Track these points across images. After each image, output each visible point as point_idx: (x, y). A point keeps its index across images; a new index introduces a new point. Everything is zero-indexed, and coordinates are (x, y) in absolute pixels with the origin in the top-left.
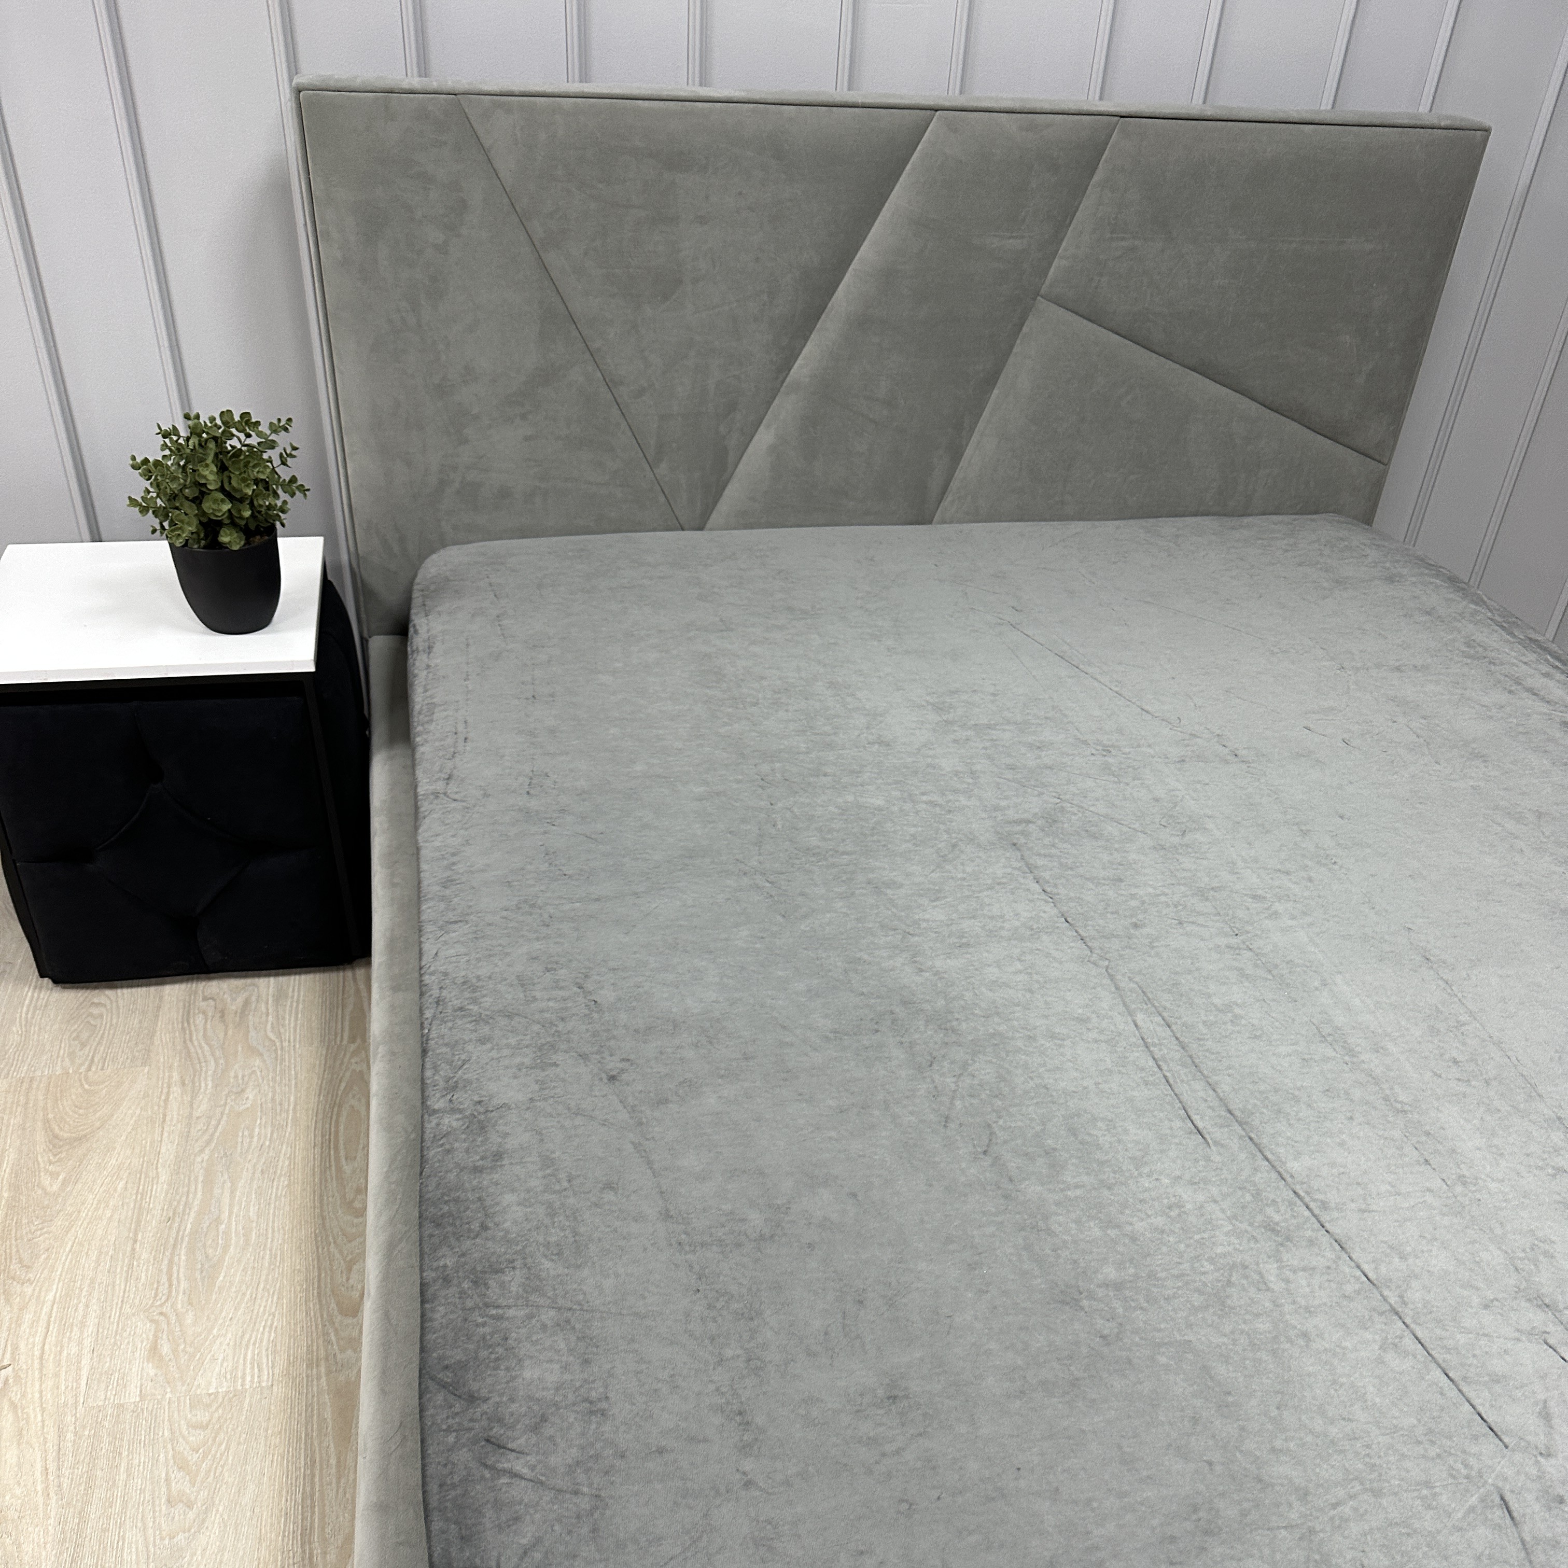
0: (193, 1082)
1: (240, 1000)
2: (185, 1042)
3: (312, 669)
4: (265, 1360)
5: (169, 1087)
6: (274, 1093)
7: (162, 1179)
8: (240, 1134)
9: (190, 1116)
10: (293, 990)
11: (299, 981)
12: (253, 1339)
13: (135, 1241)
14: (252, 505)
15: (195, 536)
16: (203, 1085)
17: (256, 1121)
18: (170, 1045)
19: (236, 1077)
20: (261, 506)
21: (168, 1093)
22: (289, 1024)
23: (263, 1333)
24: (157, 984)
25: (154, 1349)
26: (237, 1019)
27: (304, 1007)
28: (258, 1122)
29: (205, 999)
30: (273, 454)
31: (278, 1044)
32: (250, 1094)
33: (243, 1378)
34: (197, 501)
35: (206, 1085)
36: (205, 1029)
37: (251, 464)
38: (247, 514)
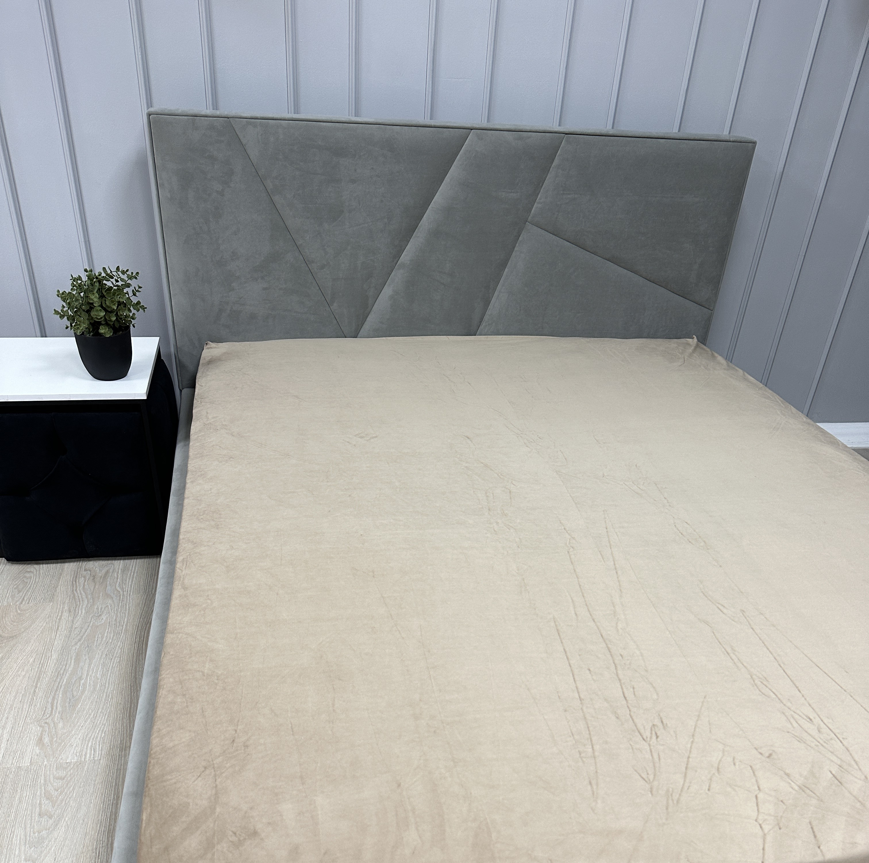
0: (75, 610)
1: (104, 571)
2: (73, 591)
3: (145, 398)
4: (98, 747)
5: (62, 613)
6: (117, 616)
7: (53, 657)
8: (97, 636)
9: (72, 627)
10: (132, 567)
11: (136, 562)
12: (93, 736)
13: (36, 687)
14: (117, 315)
15: (87, 330)
16: (80, 612)
17: (106, 630)
18: (65, 592)
19: (98, 609)
20: (121, 315)
21: (61, 616)
22: (129, 583)
23: (98, 734)
24: (61, 563)
25: (40, 740)
26: (101, 580)
27: (137, 575)
28: (107, 630)
29: (85, 570)
30: (129, 290)
31: (121, 593)
32: (104, 617)
33: (86, 755)
34: (88, 312)
35: (82, 612)
36: (84, 585)
37: (116, 294)
38: (114, 319)
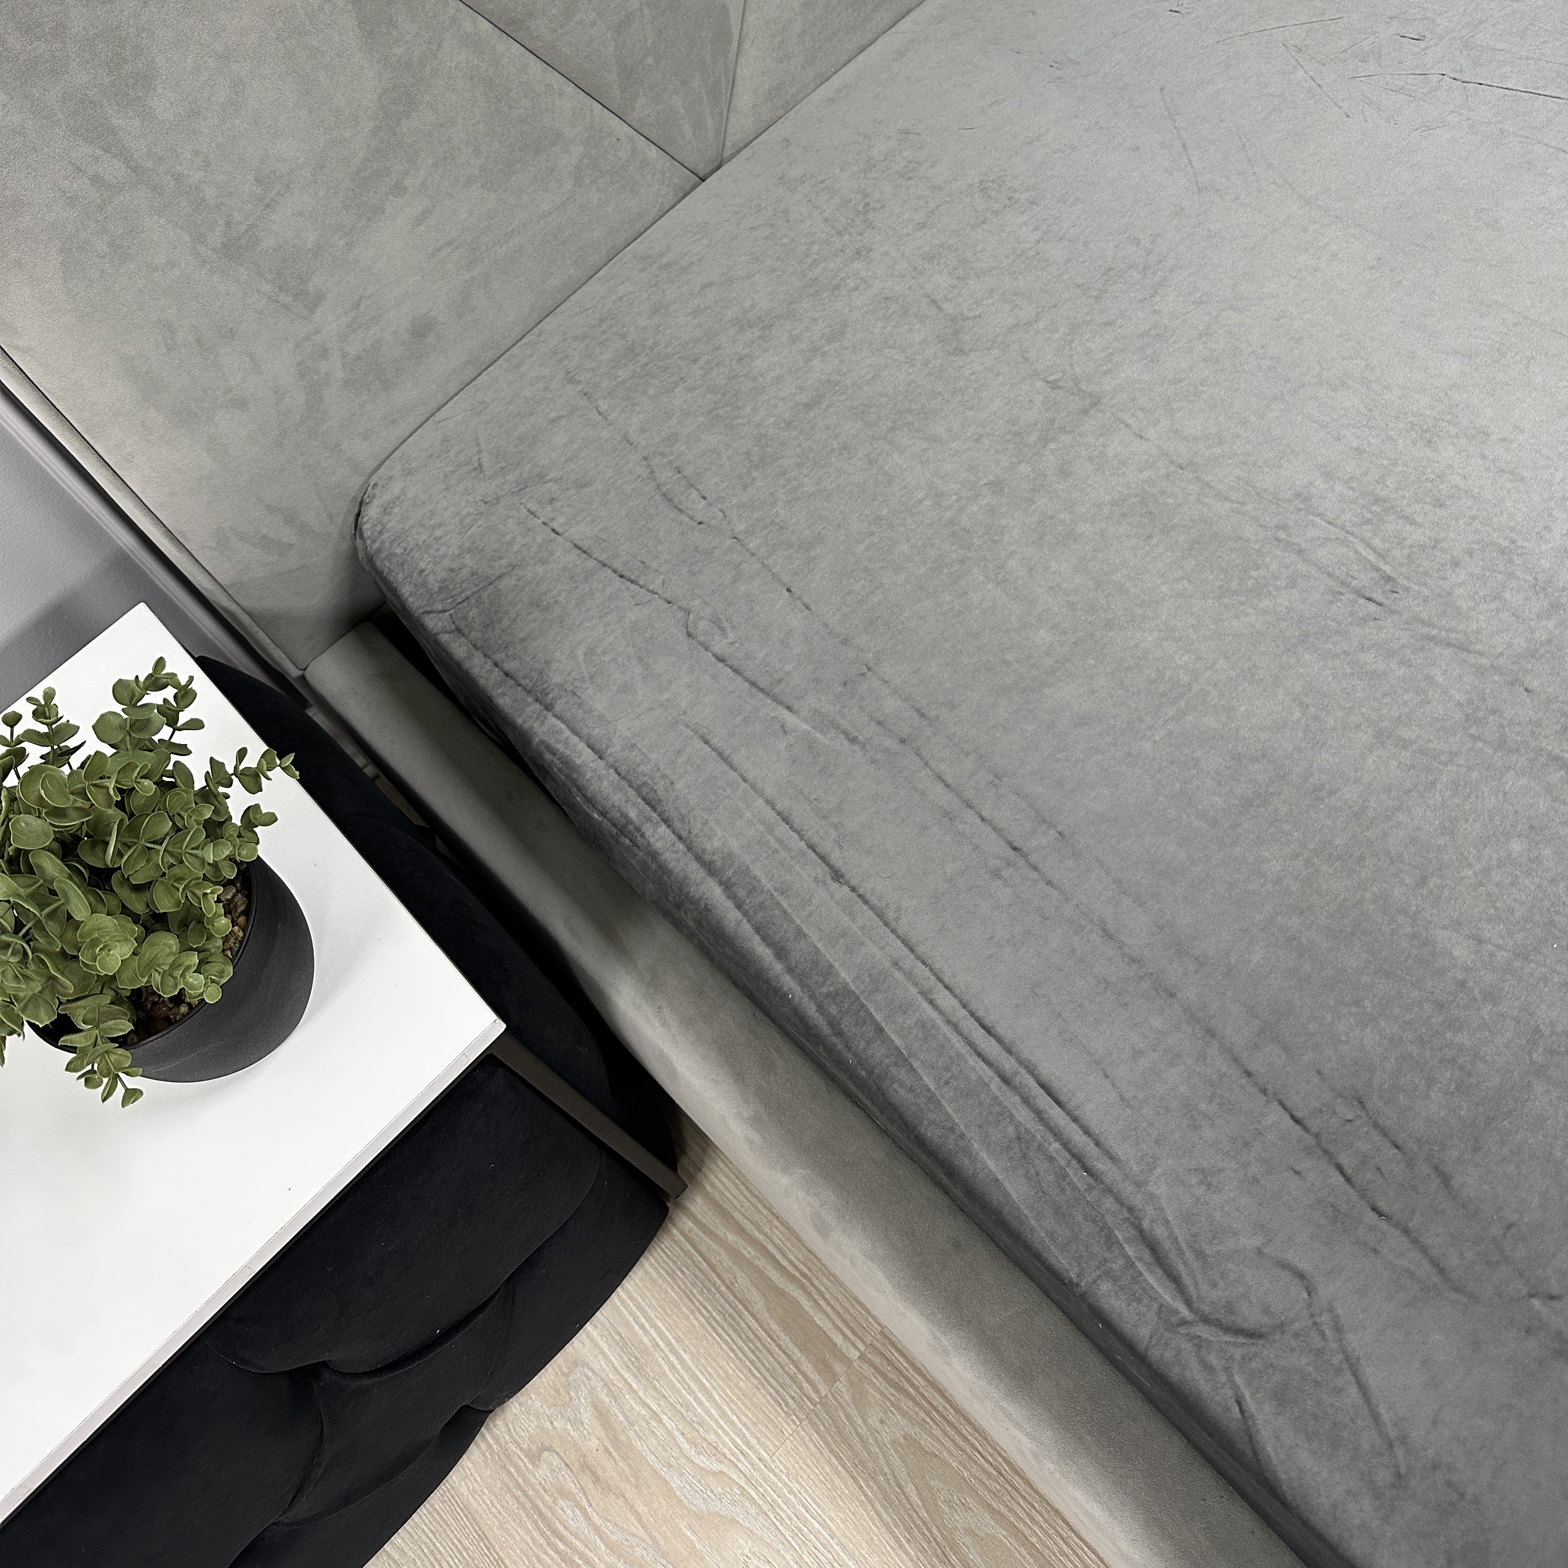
3: (501, 1029)
26: (624, 1467)
27: (693, 1356)
31: (734, 1475)
36: (598, 1531)
